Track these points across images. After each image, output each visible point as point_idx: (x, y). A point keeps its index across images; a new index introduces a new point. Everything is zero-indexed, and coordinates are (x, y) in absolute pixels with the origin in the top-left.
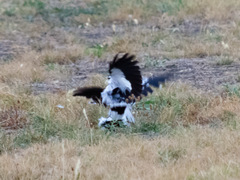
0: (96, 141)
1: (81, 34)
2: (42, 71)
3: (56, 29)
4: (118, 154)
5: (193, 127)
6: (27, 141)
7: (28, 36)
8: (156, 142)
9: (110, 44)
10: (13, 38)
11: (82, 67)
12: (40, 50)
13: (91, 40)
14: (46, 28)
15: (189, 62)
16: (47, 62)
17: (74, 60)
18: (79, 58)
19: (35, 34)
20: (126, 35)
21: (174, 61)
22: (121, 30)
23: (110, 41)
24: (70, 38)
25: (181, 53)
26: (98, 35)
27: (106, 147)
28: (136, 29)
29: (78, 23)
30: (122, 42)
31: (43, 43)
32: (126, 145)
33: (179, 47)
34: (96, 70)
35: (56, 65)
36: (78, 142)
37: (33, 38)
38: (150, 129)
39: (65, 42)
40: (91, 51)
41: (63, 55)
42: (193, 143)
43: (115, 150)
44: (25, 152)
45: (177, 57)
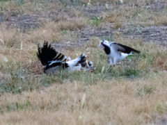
0: (95, 82)
1: (85, 10)
2: (59, 35)
3: (68, 7)
4: (110, 91)
5: (160, 72)
6: (49, 82)
7: (49, 12)
8: (136, 82)
9: (104, 17)
10: (38, 13)
11: (85, 32)
12: (57, 21)
13: (91, 14)
14: (61, 6)
15: (157, 29)
16: (62, 29)
17: (80, 27)
18: (84, 26)
19: (54, 10)
20: (115, 10)
21: (147, 28)
22: (112, 7)
23: (104, 15)
24: (77, 13)
25: (153, 22)
26: (96, 11)
27: (102, 86)
28: (122, 7)
29: (83, 3)
30: (113, 15)
31: (59, 16)
32: (116, 85)
33: (151, 19)
34: (95, 35)
35: (68, 31)
36: (84, 83)
37: (52, 13)
38: (132, 73)
39: (74, 15)
40: (91, 21)
41: (73, 24)
42: (160, 83)
43: (108, 87)
44: (47, 89)
45: (150, 26)
